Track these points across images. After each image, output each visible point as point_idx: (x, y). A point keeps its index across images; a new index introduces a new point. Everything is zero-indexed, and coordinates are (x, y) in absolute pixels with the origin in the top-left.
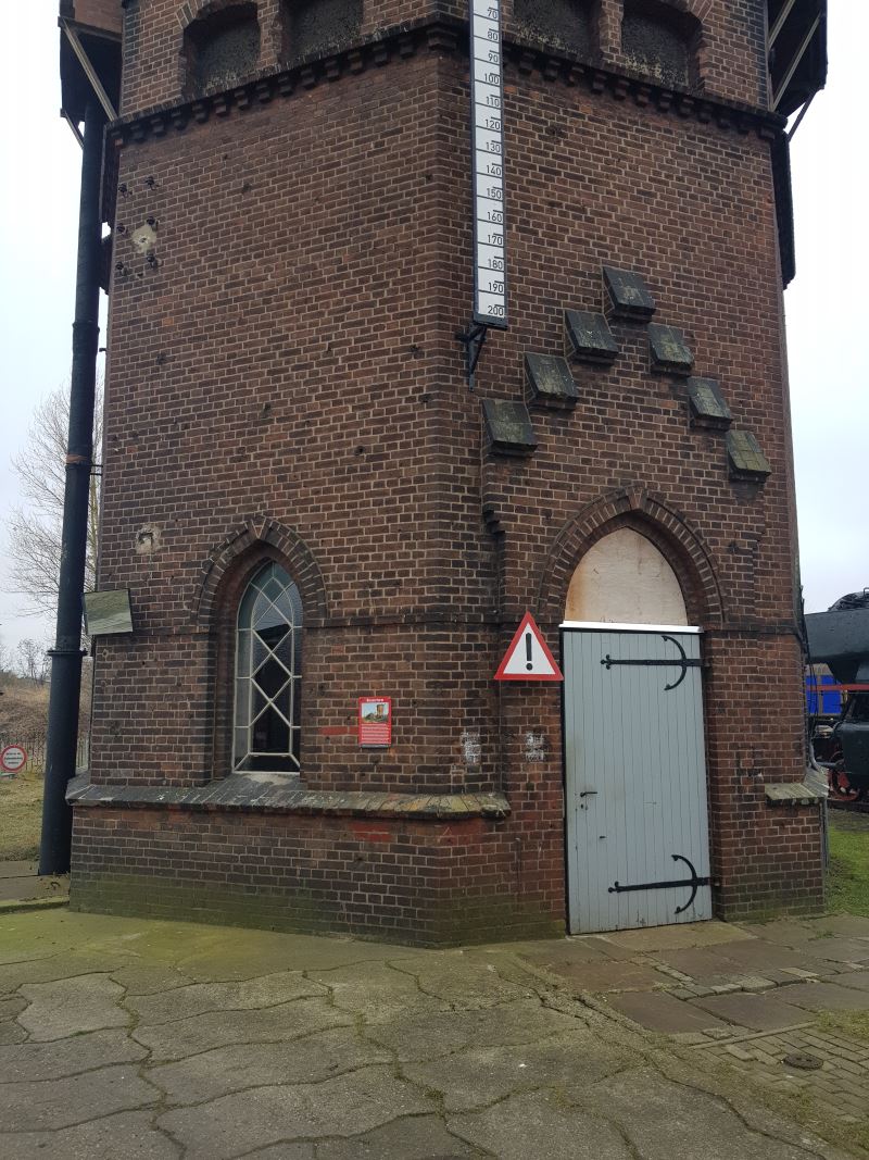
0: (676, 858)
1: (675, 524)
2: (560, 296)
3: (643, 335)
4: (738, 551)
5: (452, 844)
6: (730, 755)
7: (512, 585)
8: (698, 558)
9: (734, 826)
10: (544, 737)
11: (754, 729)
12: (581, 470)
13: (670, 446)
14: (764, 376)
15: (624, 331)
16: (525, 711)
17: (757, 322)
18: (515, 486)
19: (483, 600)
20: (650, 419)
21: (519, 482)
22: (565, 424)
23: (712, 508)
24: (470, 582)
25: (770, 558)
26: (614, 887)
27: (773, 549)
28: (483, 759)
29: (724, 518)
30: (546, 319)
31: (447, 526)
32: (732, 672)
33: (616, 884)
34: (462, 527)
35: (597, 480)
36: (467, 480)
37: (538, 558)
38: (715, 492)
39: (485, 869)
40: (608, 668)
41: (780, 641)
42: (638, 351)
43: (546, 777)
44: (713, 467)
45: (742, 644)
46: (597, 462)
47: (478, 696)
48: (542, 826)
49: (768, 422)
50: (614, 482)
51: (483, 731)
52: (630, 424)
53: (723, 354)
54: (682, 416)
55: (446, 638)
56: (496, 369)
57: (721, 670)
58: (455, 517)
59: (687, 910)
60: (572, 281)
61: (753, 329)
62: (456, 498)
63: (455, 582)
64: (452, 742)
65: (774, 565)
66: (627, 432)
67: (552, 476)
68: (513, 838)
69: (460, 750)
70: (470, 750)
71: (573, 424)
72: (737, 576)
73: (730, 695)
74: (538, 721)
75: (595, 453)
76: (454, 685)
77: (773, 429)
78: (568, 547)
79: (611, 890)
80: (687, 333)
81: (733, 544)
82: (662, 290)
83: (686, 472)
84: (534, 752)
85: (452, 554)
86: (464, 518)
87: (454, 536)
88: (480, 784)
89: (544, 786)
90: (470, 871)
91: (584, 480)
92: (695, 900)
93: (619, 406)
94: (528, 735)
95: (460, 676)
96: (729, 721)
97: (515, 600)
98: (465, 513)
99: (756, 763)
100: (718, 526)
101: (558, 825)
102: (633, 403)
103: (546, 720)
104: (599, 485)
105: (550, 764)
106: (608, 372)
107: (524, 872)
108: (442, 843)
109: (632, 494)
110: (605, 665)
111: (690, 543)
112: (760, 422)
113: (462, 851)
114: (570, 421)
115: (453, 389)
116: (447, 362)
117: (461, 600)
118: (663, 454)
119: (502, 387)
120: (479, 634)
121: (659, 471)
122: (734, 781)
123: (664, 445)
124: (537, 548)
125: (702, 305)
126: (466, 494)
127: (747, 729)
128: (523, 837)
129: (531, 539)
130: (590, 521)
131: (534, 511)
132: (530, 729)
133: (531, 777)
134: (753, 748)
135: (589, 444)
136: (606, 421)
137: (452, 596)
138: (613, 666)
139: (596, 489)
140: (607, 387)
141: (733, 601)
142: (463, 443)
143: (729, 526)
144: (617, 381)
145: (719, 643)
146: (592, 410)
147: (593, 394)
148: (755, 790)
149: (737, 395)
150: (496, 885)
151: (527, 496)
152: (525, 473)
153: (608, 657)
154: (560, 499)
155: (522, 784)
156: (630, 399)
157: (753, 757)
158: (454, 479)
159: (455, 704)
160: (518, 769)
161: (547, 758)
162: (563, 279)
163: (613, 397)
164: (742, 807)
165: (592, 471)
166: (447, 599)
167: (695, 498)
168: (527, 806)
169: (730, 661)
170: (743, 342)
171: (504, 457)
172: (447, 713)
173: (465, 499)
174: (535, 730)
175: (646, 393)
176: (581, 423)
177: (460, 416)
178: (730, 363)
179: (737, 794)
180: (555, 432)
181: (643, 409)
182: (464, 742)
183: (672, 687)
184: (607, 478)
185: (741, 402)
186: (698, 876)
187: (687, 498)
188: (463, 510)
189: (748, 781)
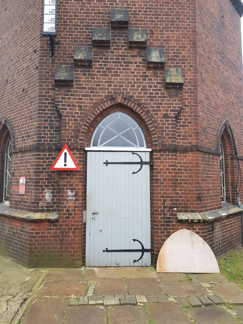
0: (134, 240)
1: (137, 108)
2: (92, 23)
3: (125, 33)
4: (168, 117)
5: (35, 230)
6: (160, 200)
7: (64, 134)
8: (148, 121)
9: (161, 229)
10: (75, 192)
11: (172, 190)
12: (96, 89)
13: (137, 76)
14: (187, 44)
15: (117, 33)
16: (67, 182)
17: (184, 22)
18: (66, 97)
19: (55, 141)
20: (128, 66)
21: (68, 95)
22: (89, 71)
23: (156, 100)
24: (50, 134)
25: (187, 119)
26: (105, 250)
27: (189, 116)
28: (53, 200)
29: (162, 104)
30: (85, 32)
31: (42, 113)
32: (163, 167)
33: (107, 249)
34: (48, 114)
35: (103, 92)
36: (51, 96)
37: (75, 124)
38: (158, 94)
39: (48, 240)
40: (107, 165)
41: (190, 154)
42: (123, 40)
43: (75, 207)
44: (157, 83)
45: (169, 155)
46: (103, 85)
47: (52, 176)
48: (72, 225)
49: (188, 63)
50: (110, 92)
51: (53, 189)
52: (118, 69)
53: (167, 37)
54: (143, 63)
55: (40, 155)
56: (63, 54)
57: (157, 166)
58: (45, 110)
59: (139, 261)
60: (97, 17)
61: (183, 25)
62: (46, 103)
63: (44, 134)
64: (41, 193)
65: (189, 123)
66: (117, 72)
67: (82, 92)
68: (60, 229)
69: (44, 196)
70: (48, 196)
71: (92, 71)
72: (168, 128)
73: (161, 176)
74: (73, 186)
75: (102, 82)
76: (43, 172)
77: (191, 65)
78: (89, 119)
79: (104, 251)
80: (150, 30)
81: (166, 115)
82: (139, 14)
83: (144, 86)
84: (71, 197)
85: (43, 124)
86: (49, 110)
87: (44, 117)
88: (51, 209)
89: (74, 210)
90: (42, 241)
91: (97, 92)
92: (143, 257)
93: (113, 62)
94: (68, 191)
95: (45, 169)
96: (160, 186)
97: (65, 140)
98: (49, 108)
99: (173, 204)
100: (159, 107)
101: (79, 225)
102: (120, 61)
103: (77, 185)
104: (103, 94)
105: (77, 202)
106: (109, 49)
107: (64, 242)
108: (30, 230)
109: (117, 97)
110: (105, 164)
111: (144, 115)
112: (185, 63)
113: (39, 233)
114: (91, 70)
115: (46, 63)
116: (43, 53)
117: (46, 141)
118: (134, 79)
119: (66, 60)
120: (53, 153)
121: (131, 87)
122: (161, 211)
123: (134, 76)
124: (75, 120)
125: (157, 18)
126: (50, 101)
127: (169, 190)
128: (64, 229)
129: (73, 116)
130: (98, 109)
131: (75, 106)
132: (69, 189)
133: (69, 207)
134: (172, 197)
135: (99, 78)
136: (107, 69)
137: (43, 139)
138: (109, 165)
139: (102, 96)
140: (108, 56)
141: (165, 138)
142: (49, 82)
143: (164, 107)
144: (113, 52)
145: (157, 155)
146: (101, 65)
147: (102, 58)
148: (172, 215)
149: (173, 53)
150: (52, 246)
151: (72, 100)
152: (71, 91)
153: (107, 161)
154: (86, 101)
155: (65, 209)
156: (119, 59)
157: (172, 201)
158: (45, 96)
159: (43, 179)
160: (63, 203)
161: (76, 200)
162: (93, 16)
163: (111, 59)
164: (165, 222)
165: (100, 89)
166: (41, 141)
167: (148, 97)
168: (66, 218)
169: (162, 162)
170: (177, 31)
171: (62, 86)
172: (39, 182)
173: (49, 103)
174: (71, 189)
175: (126, 56)
176: (96, 70)
177: (48, 73)
178: (171, 40)
179: (163, 216)
180: (85, 75)
181: (124, 63)
182: (45, 193)
183: (136, 173)
184: (107, 91)
185: (175, 56)
186: (145, 248)
187: (144, 97)
188: (48, 107)
189: (168, 211)
